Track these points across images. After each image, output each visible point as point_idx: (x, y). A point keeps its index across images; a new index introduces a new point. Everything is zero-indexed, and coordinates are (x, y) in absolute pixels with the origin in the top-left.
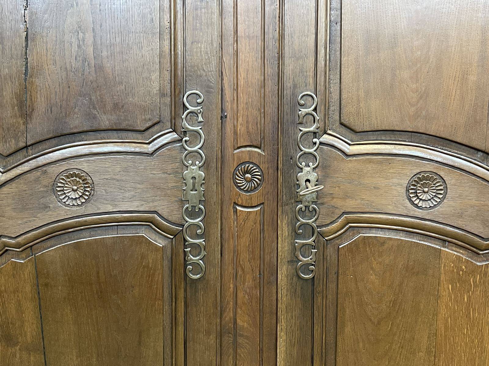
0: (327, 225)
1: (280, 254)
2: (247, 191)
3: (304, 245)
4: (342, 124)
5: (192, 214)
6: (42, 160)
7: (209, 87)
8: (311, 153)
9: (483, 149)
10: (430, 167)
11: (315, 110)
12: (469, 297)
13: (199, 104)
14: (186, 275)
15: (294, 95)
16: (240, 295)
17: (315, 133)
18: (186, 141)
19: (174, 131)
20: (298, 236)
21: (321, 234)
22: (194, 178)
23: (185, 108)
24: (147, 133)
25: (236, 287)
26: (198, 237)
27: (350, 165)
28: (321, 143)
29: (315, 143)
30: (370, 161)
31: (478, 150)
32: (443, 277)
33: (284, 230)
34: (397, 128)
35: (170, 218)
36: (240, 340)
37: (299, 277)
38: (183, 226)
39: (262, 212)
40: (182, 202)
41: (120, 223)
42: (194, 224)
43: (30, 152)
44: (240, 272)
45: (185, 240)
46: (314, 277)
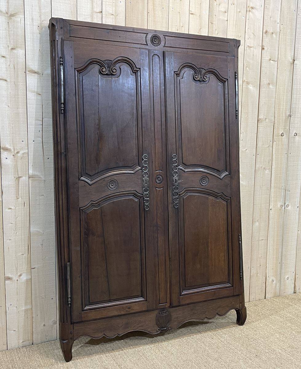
0: (181, 192)
1: (169, 201)
2: (159, 184)
3: (175, 198)
4: (183, 163)
5: (146, 191)
6: (103, 177)
7: (149, 154)
8: (176, 172)
9: (217, 169)
10: (205, 174)
11: (176, 159)
12: (216, 210)
13: (146, 158)
14: (144, 209)
15: (171, 155)
16: (158, 214)
17: (177, 166)
18: (143, 169)
19: (140, 166)
20: (174, 195)
21: (180, 195)
22: (146, 180)
23: (143, 160)
24: (132, 168)
25: (157, 212)
26: (147, 197)
27: (186, 174)
28: (179, 169)
29: (177, 169)
30: (190, 173)
31: (216, 169)
32: (209, 205)
33: (170, 194)
34: (197, 164)
35: (139, 193)
36: (159, 228)
37: (174, 207)
38: (143, 195)
39: (163, 189)
40: (143, 187)
41: (125, 195)
42: (146, 194)
43: (99, 174)
44: (158, 208)
45: (144, 199)
46: (178, 207)
